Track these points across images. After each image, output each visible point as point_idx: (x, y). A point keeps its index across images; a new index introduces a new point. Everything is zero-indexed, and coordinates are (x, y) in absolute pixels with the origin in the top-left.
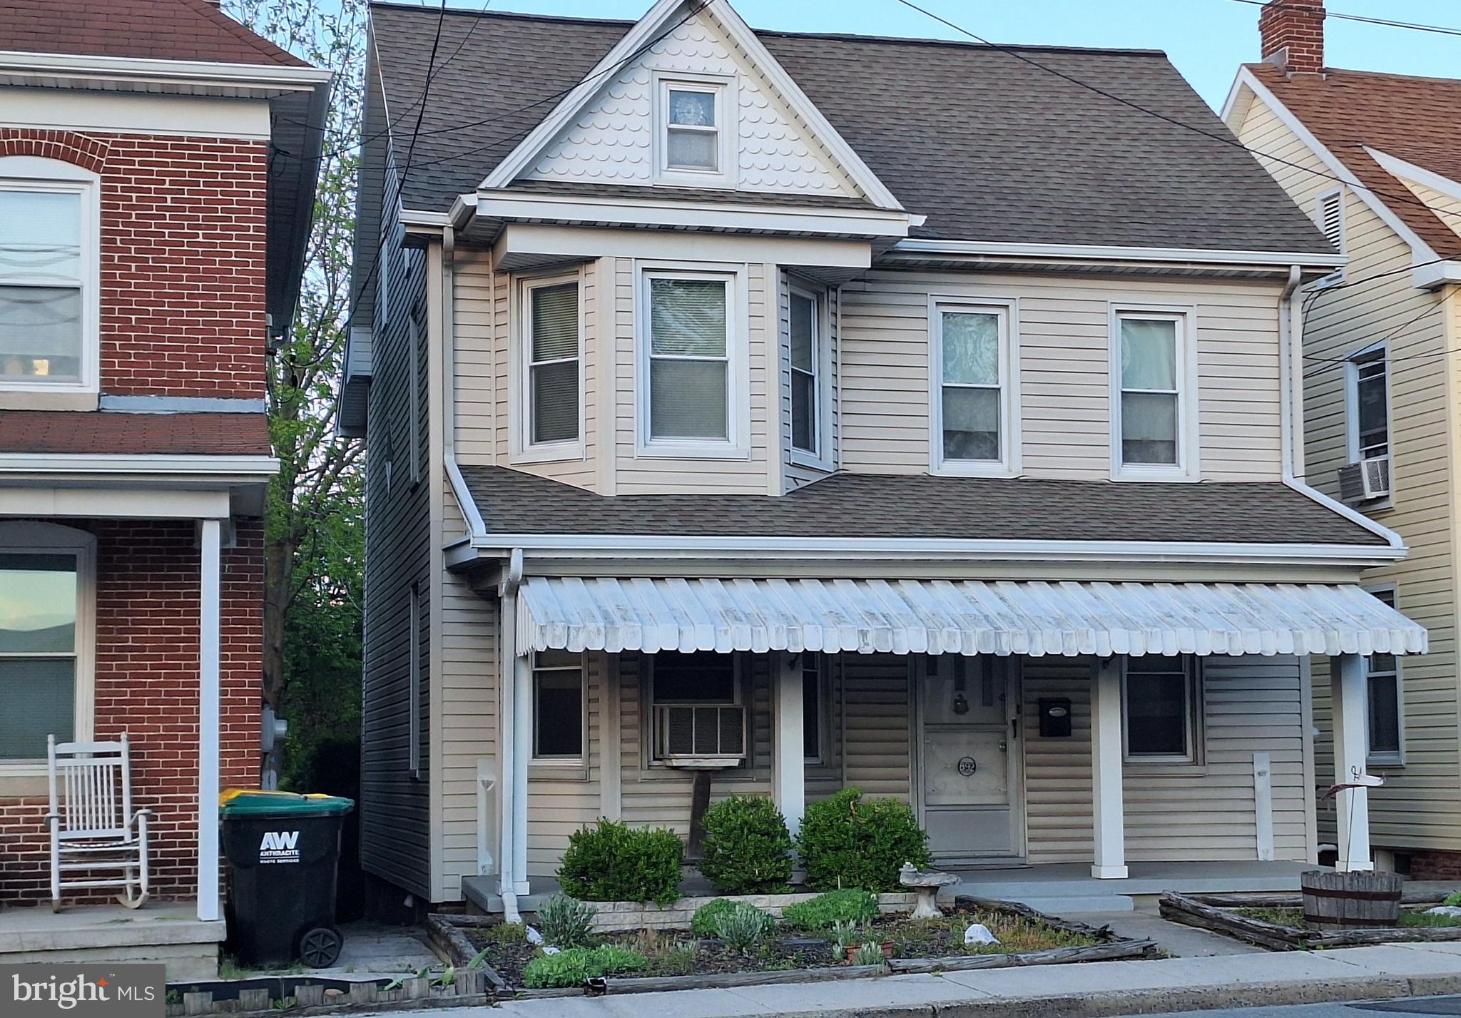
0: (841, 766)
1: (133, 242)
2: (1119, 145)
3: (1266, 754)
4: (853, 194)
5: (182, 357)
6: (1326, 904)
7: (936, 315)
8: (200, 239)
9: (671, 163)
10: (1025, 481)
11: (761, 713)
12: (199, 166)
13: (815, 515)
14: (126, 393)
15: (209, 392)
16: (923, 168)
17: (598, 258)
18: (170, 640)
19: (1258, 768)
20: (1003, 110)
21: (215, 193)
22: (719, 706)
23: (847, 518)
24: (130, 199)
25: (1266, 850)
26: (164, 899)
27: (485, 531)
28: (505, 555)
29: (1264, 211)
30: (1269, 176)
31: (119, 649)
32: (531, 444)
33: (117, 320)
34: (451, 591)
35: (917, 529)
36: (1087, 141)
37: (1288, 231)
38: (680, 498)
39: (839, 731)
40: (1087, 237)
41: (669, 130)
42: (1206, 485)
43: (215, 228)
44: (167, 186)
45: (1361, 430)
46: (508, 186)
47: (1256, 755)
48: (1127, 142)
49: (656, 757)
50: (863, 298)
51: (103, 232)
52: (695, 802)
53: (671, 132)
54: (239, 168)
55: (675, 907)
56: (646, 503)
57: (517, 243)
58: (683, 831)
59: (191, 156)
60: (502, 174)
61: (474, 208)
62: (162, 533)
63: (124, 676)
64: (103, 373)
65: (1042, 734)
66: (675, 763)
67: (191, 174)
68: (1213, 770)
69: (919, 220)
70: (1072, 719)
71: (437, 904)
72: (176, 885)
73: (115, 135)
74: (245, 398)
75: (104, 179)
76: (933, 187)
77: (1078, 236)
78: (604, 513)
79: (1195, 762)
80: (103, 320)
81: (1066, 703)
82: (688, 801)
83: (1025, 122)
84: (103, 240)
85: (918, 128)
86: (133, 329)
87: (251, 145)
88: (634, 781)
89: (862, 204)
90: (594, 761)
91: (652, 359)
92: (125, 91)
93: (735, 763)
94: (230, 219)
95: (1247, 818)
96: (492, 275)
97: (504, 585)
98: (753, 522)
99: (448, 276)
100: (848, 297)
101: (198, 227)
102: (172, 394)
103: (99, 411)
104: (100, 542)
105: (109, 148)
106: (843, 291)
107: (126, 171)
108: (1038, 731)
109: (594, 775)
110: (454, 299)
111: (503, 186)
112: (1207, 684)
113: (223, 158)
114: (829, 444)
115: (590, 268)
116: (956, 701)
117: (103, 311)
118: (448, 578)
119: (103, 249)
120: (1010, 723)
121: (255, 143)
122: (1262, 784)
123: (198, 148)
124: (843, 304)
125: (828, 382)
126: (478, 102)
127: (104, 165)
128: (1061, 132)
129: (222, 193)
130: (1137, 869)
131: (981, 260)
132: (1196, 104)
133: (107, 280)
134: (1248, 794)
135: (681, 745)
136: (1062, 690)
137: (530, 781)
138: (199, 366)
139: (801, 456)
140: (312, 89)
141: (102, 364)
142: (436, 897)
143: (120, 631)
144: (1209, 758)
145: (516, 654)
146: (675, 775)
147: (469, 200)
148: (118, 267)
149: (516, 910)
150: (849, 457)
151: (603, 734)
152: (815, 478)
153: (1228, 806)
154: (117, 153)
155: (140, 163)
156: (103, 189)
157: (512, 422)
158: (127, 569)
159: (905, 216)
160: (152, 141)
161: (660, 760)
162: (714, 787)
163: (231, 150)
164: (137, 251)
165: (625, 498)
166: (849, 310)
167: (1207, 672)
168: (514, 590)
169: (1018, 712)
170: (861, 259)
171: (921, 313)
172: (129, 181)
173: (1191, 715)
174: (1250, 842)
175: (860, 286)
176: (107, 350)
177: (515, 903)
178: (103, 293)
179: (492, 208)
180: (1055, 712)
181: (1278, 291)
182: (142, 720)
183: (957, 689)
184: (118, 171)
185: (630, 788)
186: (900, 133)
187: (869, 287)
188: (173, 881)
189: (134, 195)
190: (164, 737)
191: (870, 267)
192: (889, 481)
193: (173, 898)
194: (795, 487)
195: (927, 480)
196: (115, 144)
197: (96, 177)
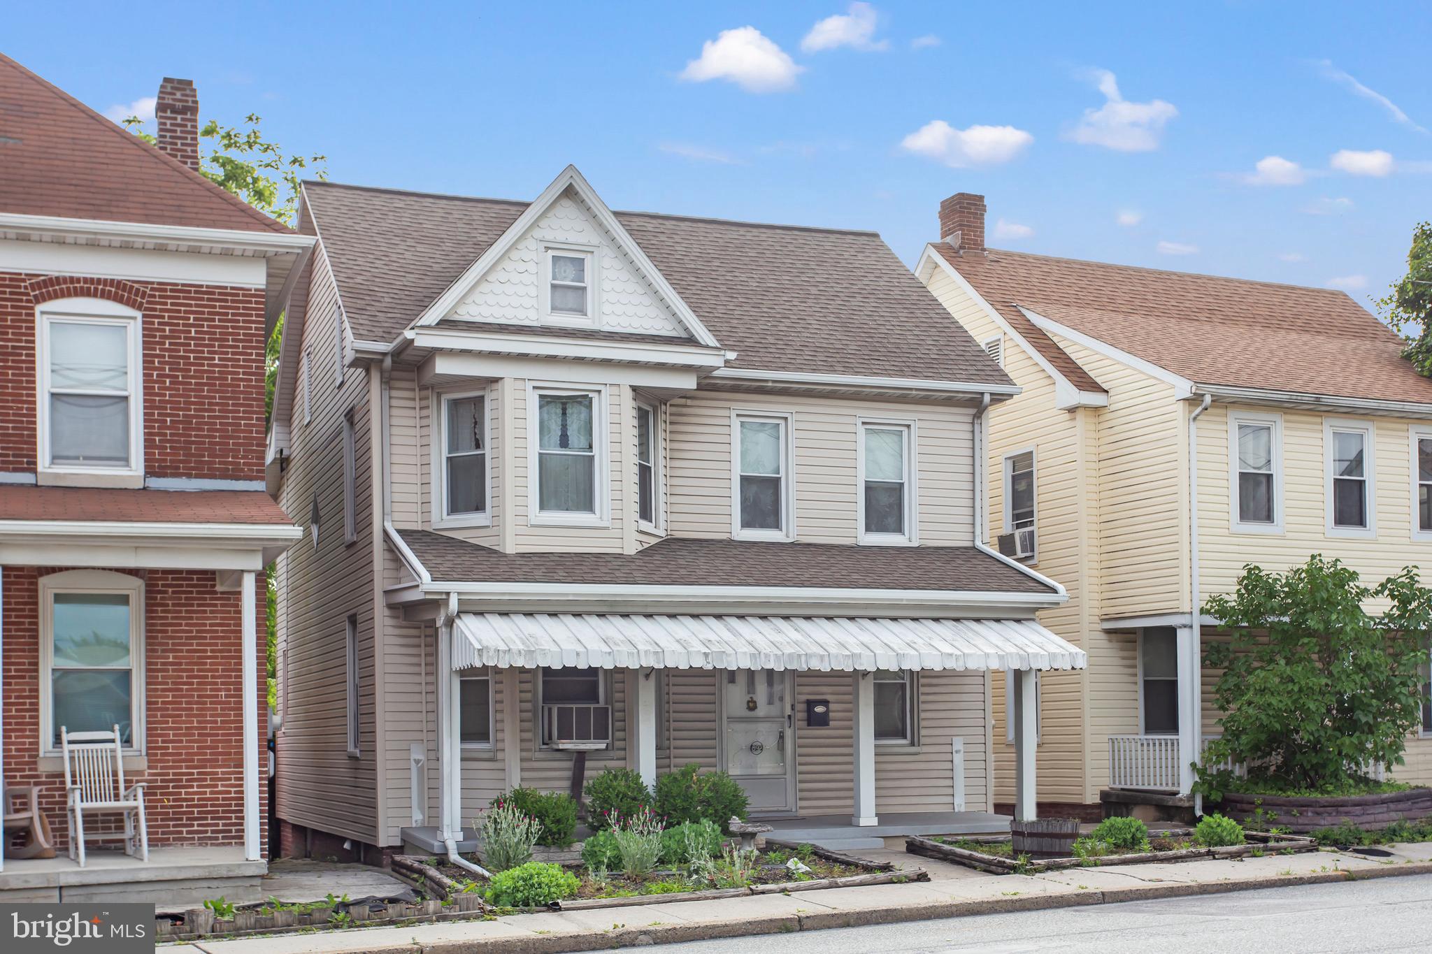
0: (669, 748)
1: (167, 363)
2: (855, 302)
3: (961, 738)
4: (684, 335)
5: (205, 449)
6: (1029, 842)
7: (736, 423)
8: (216, 362)
9: (554, 308)
10: (799, 544)
11: (620, 711)
12: (215, 307)
13: (661, 569)
14: (164, 475)
15: (224, 475)
16: (721, 315)
17: (502, 378)
18: (199, 657)
19: (955, 748)
20: (772, 273)
21: (227, 327)
22: (592, 706)
23: (683, 572)
24: (164, 331)
25: (960, 804)
26: (200, 845)
27: (430, 579)
28: (444, 597)
29: (962, 353)
30: (962, 327)
31: (163, 664)
32: (448, 515)
33: (156, 421)
34: (389, 621)
35: (734, 580)
36: (832, 298)
37: (980, 368)
38: (562, 555)
39: (668, 723)
40: (843, 369)
41: (552, 284)
42: (923, 548)
43: (227, 353)
44: (191, 321)
45: (1014, 509)
46: (437, 324)
47: (954, 738)
48: (861, 299)
49: (545, 742)
50: (685, 410)
51: (144, 355)
52: (574, 774)
53: (554, 287)
54: (244, 308)
55: (572, 849)
56: (538, 559)
57: (443, 367)
58: (565, 794)
59: (209, 300)
60: (432, 316)
61: (412, 341)
62: (192, 579)
63: (167, 684)
64: (146, 460)
65: (809, 725)
66: (561, 747)
67: (209, 313)
68: (925, 749)
69: (732, 355)
70: (830, 714)
71: (383, 848)
72: (209, 834)
73: (153, 283)
74: (251, 480)
75: (144, 316)
76: (729, 329)
77: (836, 368)
78: (510, 566)
79: (912, 744)
80: (145, 421)
81: (825, 703)
82: (569, 774)
83: (787, 282)
84: (144, 362)
85: (713, 285)
86: (168, 428)
87: (253, 292)
88: (530, 760)
89: (691, 341)
90: (500, 745)
91: (540, 454)
92: (161, 249)
93: (603, 746)
94: (238, 347)
95: (948, 782)
96: (417, 390)
97: (443, 618)
98: (618, 574)
99: (385, 389)
100: (674, 409)
101: (215, 352)
102: (197, 476)
103: (144, 488)
104: (147, 585)
105: (148, 292)
106: (671, 405)
107: (161, 310)
108: (806, 722)
109: (500, 755)
110: (390, 407)
111: (433, 324)
112: (922, 690)
113: (233, 301)
114: (662, 517)
115: (495, 386)
116: (748, 702)
117: (145, 414)
118: (387, 612)
119: (145, 368)
120: (786, 717)
121: (256, 290)
122: (958, 759)
123: (213, 293)
124: (671, 415)
125: (661, 471)
126: (394, 258)
127: (145, 305)
128: (814, 290)
129: (233, 327)
130: (883, 818)
131: (770, 384)
132: (905, 273)
133: (148, 390)
134: (948, 765)
135: (565, 734)
136: (822, 694)
137: (462, 759)
138: (217, 456)
139: (645, 526)
140: (300, 251)
141: (146, 454)
142: (382, 843)
143: (164, 651)
144: (923, 740)
145: (451, 669)
146: (558, 755)
147: (409, 334)
148: (156, 382)
149: (456, 852)
150: (676, 526)
151: (507, 726)
152: (654, 541)
153: (935, 774)
154: (154, 296)
155: (172, 304)
156: (144, 323)
157: (434, 498)
158: (167, 605)
159: (722, 352)
160: (180, 287)
161: (547, 744)
162: (588, 764)
163: (238, 295)
164: (170, 370)
165: (523, 555)
166: (675, 419)
167: (922, 681)
168: (450, 623)
169: (793, 709)
170: (688, 383)
171: (726, 422)
172: (163, 317)
173: (910, 712)
174: (949, 799)
175: (683, 401)
176: (149, 443)
177: (455, 847)
178: (145, 401)
179: (424, 341)
180: (820, 709)
181: (973, 411)
182: (181, 716)
183: (749, 693)
184: (155, 310)
185: (526, 765)
186: (700, 288)
187: (689, 402)
188: (206, 832)
189: (167, 328)
190: (197, 728)
191: (695, 388)
192: (704, 544)
193: (207, 844)
194: (640, 548)
195: (730, 543)
196: (152, 289)
197: (138, 314)
